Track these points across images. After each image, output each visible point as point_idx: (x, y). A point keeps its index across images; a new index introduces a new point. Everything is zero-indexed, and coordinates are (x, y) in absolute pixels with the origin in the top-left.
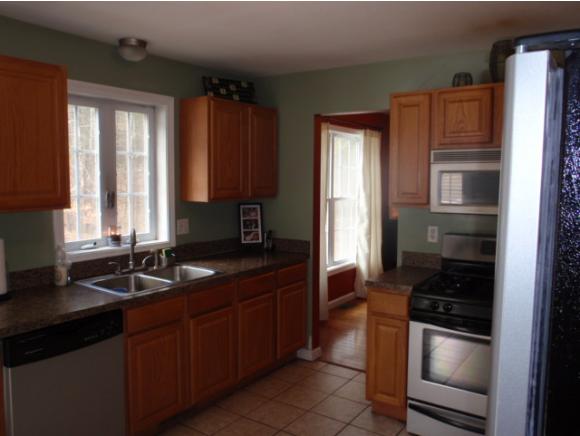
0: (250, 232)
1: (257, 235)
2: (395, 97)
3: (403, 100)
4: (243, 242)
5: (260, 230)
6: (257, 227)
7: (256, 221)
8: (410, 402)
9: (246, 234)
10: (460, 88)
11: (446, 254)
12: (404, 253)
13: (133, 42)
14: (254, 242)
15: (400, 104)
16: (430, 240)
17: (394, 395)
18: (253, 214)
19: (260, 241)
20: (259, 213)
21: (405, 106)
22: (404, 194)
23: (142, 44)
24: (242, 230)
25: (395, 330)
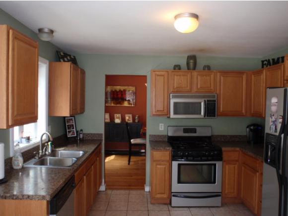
0: (71, 131)
1: (74, 132)
2: (154, 71)
3: (157, 73)
4: (68, 136)
5: (75, 130)
6: (73, 128)
7: (73, 125)
8: (172, 194)
9: (69, 132)
10: (176, 71)
11: (170, 134)
12: (150, 135)
13: (46, 30)
14: (73, 136)
15: (156, 75)
16: (160, 129)
17: (164, 193)
18: (71, 122)
19: (75, 135)
20: (74, 121)
21: (158, 75)
22: (158, 111)
23: (52, 32)
24: (68, 130)
25: (164, 166)
